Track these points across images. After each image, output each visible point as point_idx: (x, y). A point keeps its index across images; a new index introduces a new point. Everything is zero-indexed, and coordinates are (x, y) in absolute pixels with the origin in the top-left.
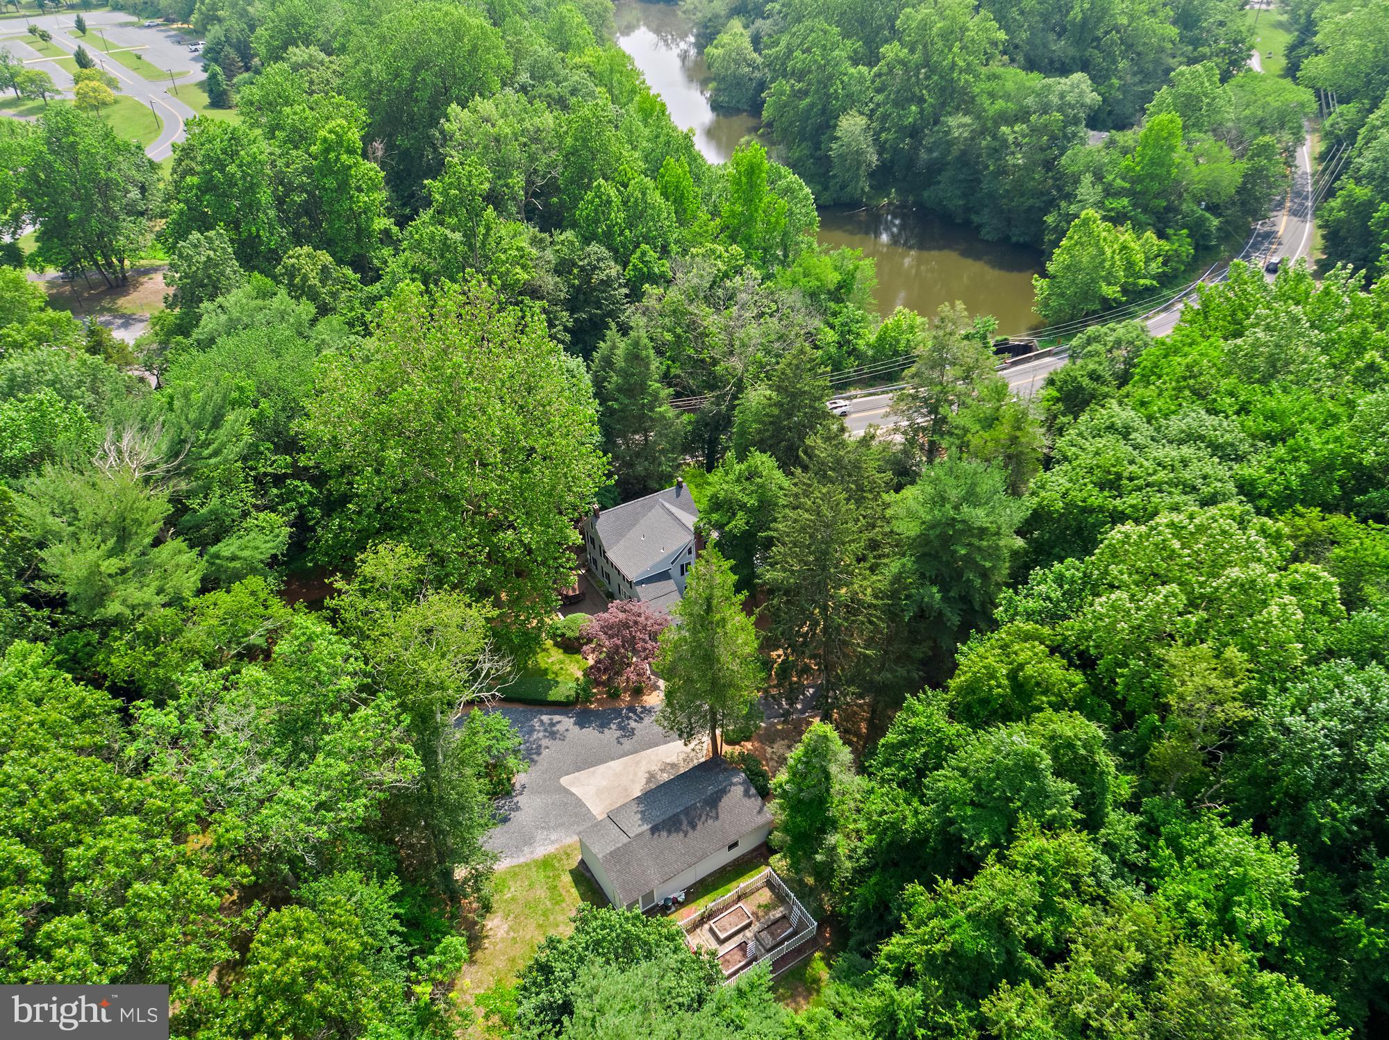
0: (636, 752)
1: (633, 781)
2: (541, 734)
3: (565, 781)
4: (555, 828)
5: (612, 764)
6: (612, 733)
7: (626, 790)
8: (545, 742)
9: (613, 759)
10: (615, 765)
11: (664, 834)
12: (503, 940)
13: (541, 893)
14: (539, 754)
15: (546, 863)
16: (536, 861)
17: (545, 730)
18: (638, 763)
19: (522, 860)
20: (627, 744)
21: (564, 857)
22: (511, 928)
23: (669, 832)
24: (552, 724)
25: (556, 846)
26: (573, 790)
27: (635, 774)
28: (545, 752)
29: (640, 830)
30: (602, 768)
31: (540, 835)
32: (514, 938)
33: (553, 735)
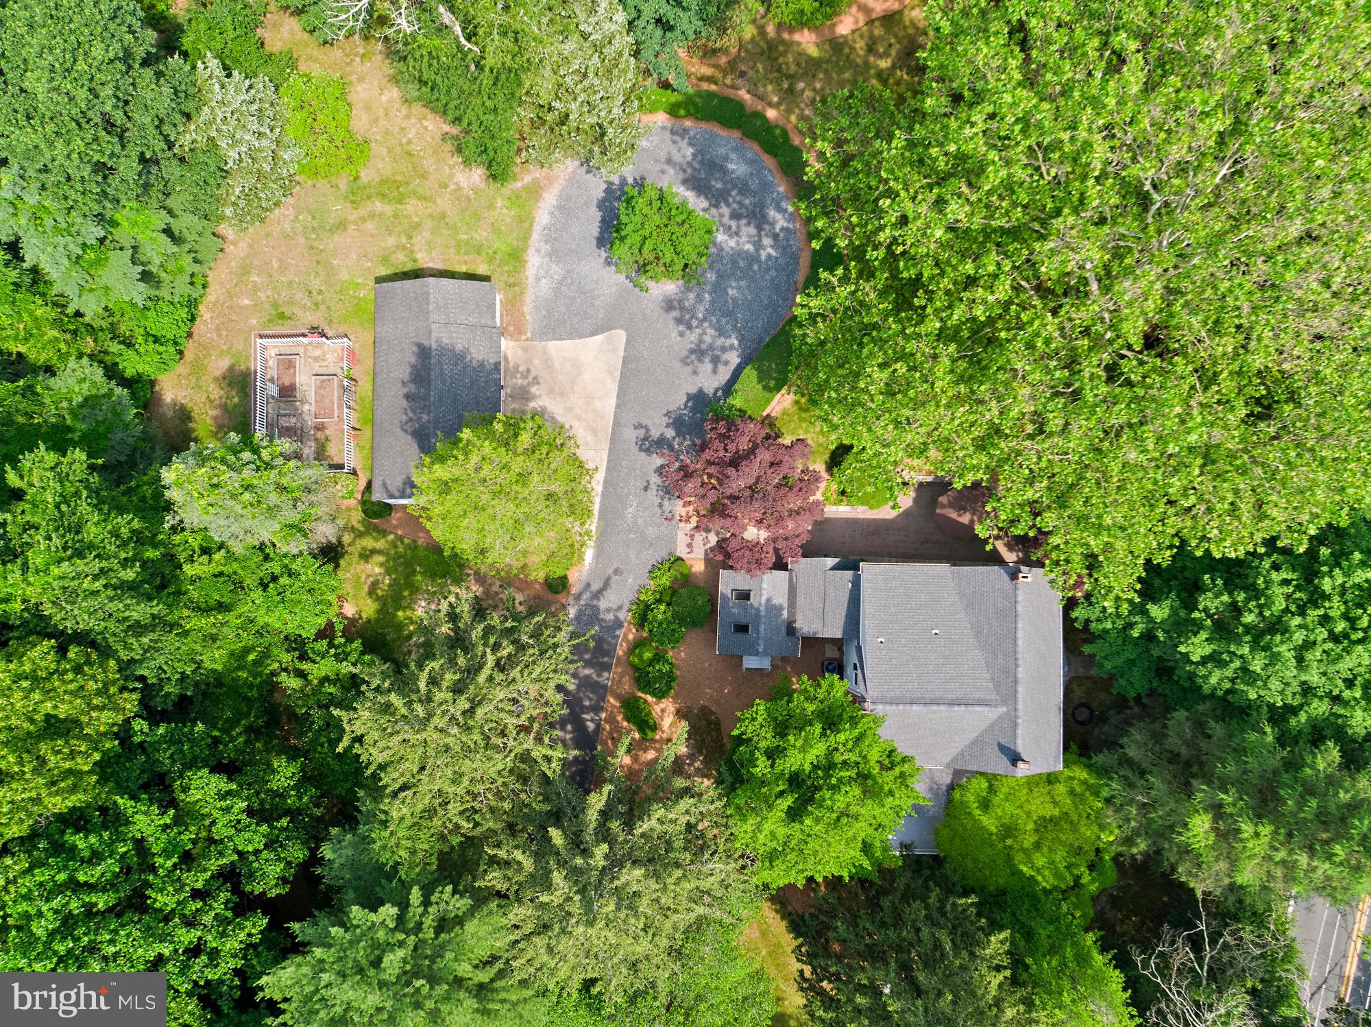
0: (615, 439)
1: (570, 409)
2: (708, 339)
3: (620, 336)
4: (557, 292)
5: (613, 401)
6: (660, 427)
7: (562, 394)
8: (693, 337)
9: (618, 406)
10: (609, 404)
11: (413, 359)
12: (452, 176)
13: (481, 235)
14: (679, 321)
15: (516, 257)
16: (525, 249)
17: (711, 347)
18: (594, 431)
19: (535, 236)
20: (631, 435)
21: (512, 280)
22: (459, 189)
23: (414, 367)
24: (716, 361)
25: (531, 280)
26: (599, 338)
27: (578, 418)
28: (674, 331)
29: (434, 335)
30: (613, 387)
31: (557, 271)
32: (446, 186)
33: (699, 352)
